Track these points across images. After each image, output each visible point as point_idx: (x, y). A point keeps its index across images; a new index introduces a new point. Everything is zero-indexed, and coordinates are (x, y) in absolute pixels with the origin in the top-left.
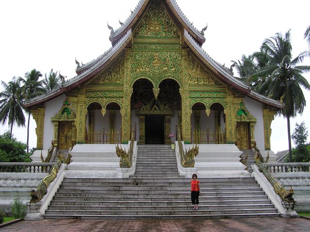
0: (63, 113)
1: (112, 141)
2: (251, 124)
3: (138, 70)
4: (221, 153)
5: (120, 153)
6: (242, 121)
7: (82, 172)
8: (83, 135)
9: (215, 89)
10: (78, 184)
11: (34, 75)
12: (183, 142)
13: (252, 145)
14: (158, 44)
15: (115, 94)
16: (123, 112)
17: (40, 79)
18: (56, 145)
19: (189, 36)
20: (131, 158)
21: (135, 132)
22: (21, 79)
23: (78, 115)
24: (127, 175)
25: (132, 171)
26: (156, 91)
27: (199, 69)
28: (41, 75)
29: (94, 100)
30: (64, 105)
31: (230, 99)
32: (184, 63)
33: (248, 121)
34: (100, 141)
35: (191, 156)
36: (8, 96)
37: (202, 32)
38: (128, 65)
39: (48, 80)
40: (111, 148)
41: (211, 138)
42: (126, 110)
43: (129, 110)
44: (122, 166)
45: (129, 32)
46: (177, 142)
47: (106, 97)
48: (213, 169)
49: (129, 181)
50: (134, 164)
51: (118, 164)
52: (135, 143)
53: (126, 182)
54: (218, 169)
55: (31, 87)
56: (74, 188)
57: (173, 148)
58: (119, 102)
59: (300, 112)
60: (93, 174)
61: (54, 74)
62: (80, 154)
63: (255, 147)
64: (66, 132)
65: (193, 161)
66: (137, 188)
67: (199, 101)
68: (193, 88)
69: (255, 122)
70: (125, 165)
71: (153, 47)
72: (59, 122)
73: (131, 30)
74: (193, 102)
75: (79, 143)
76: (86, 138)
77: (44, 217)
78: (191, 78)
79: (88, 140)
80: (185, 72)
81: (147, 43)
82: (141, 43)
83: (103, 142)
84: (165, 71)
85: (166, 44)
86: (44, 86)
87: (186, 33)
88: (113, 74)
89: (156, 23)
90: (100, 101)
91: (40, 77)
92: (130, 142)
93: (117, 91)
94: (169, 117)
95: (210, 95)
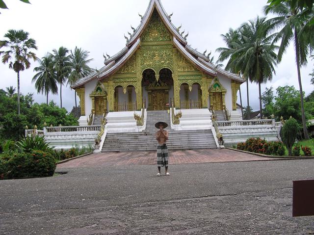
0: (97, 91)
1: (130, 109)
2: (223, 93)
3: (145, 63)
4: (198, 115)
5: (136, 117)
6: (217, 91)
7: (114, 129)
8: (113, 106)
9: (195, 73)
10: (115, 136)
11: (63, 51)
12: (175, 108)
13: (223, 108)
14: (157, 45)
15: (132, 80)
16: (137, 91)
17: (67, 55)
18: (94, 112)
19: (176, 41)
20: (143, 120)
21: (145, 103)
22: (52, 56)
23: (109, 94)
24: (141, 130)
25: (143, 128)
26: (157, 76)
27: (184, 61)
28: (67, 51)
29: (119, 84)
30: (97, 85)
31: (204, 80)
32: (174, 58)
33: (221, 91)
34: (124, 109)
35: (177, 118)
36: (43, 70)
37: (185, 37)
38: (139, 60)
39: (74, 55)
40: (131, 114)
41: (193, 105)
42: (139, 89)
43: (141, 90)
44: (138, 125)
45: (139, 40)
46: (171, 108)
47: (126, 82)
48: (194, 124)
49: (142, 133)
50: (145, 123)
51: (136, 123)
52: (145, 110)
53: (140, 134)
54: (197, 124)
55: (61, 62)
56: (113, 138)
57: (169, 112)
58: (134, 84)
59: (269, 79)
60: (121, 130)
61: (78, 50)
62: (112, 119)
63: (224, 109)
64: (99, 103)
65: (179, 121)
66: (146, 137)
67: (184, 82)
68: (180, 74)
69: (225, 92)
70: (139, 124)
71: (154, 47)
72: (95, 97)
73: (139, 39)
74: (181, 83)
75: (111, 111)
76: (115, 108)
77: (102, 152)
78: (179, 67)
79: (116, 109)
80: (175, 63)
81: (150, 45)
82: (146, 46)
83: (126, 110)
84: (163, 64)
85: (163, 45)
86: (71, 60)
87: (175, 39)
88: (129, 66)
89: (155, 31)
90: (122, 84)
91: (67, 53)
92: (142, 109)
93: (132, 78)
94: (167, 91)
95: (192, 77)
